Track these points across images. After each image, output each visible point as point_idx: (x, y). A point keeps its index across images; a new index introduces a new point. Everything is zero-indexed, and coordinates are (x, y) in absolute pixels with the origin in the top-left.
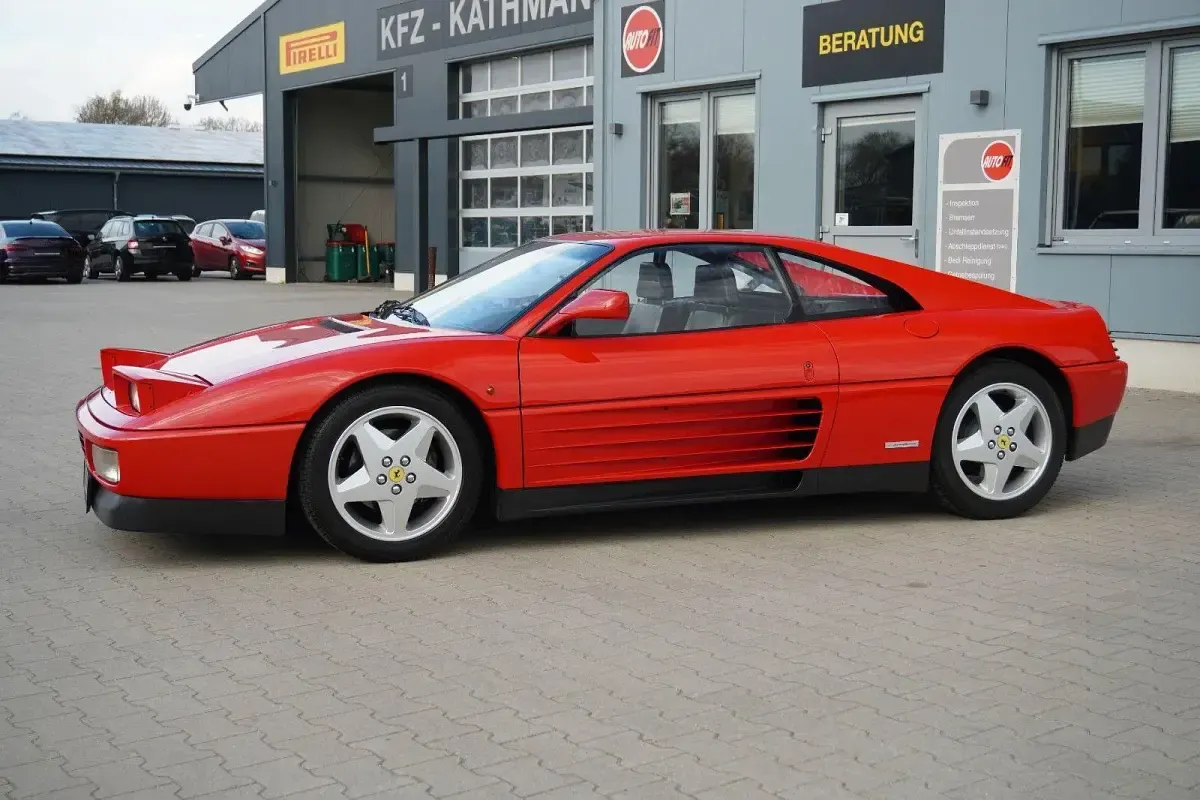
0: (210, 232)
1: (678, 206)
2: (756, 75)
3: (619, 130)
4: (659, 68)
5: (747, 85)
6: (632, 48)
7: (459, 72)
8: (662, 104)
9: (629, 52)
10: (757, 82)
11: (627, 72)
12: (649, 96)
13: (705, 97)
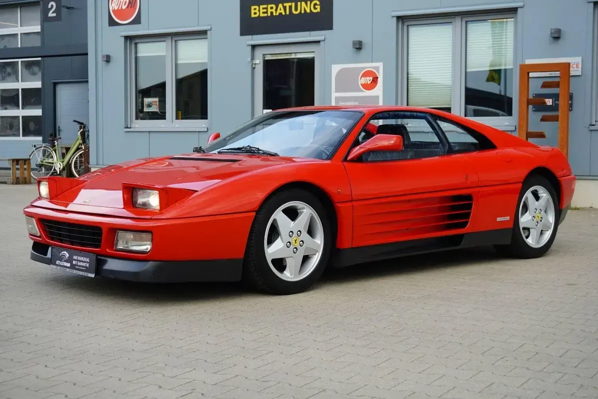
1: (149, 106)
2: (209, 27)
3: (108, 59)
4: (137, 21)
5: (202, 34)
6: (116, 8)
8: (136, 44)
9: (114, 11)
10: (208, 32)
11: (112, 23)
12: (128, 38)
13: (169, 40)
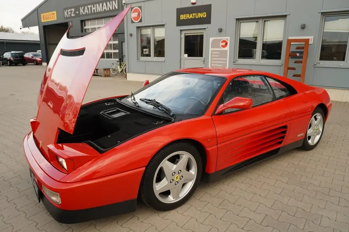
0: (28, 55)
1: (145, 52)
2: (165, 23)
3: (131, 35)
4: (141, 21)
5: (163, 26)
6: (134, 17)
7: (83, 22)
8: (141, 29)
9: (133, 18)
10: (165, 25)
11: (132, 22)
12: (138, 28)
13: (152, 28)
